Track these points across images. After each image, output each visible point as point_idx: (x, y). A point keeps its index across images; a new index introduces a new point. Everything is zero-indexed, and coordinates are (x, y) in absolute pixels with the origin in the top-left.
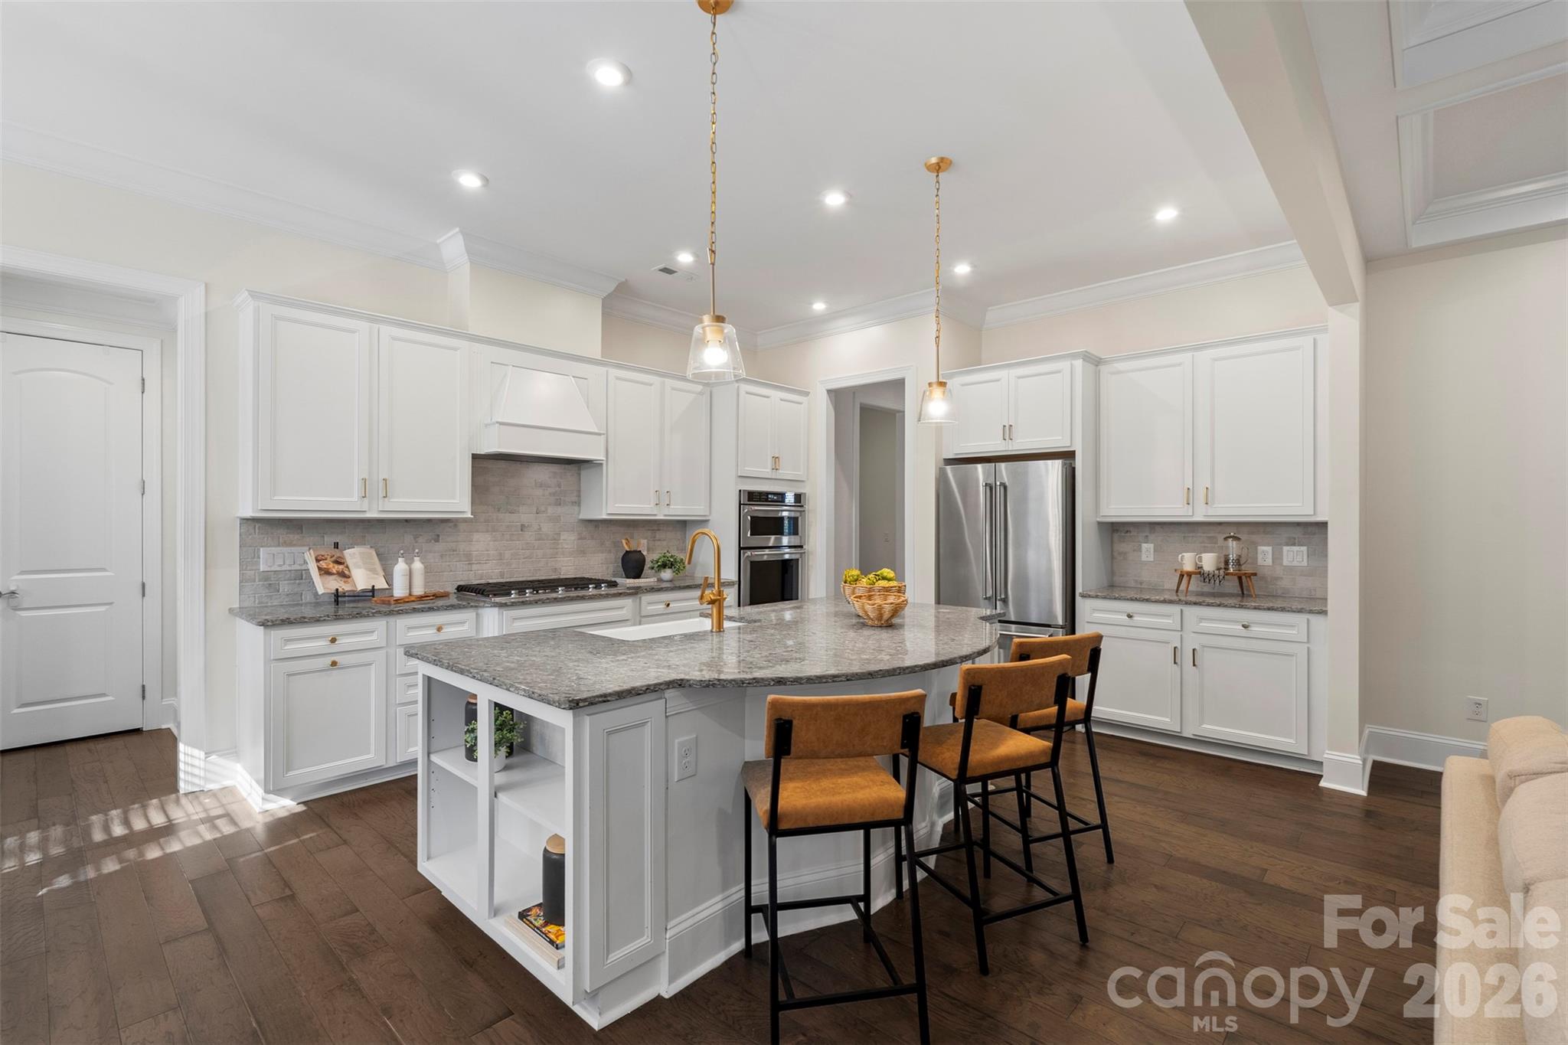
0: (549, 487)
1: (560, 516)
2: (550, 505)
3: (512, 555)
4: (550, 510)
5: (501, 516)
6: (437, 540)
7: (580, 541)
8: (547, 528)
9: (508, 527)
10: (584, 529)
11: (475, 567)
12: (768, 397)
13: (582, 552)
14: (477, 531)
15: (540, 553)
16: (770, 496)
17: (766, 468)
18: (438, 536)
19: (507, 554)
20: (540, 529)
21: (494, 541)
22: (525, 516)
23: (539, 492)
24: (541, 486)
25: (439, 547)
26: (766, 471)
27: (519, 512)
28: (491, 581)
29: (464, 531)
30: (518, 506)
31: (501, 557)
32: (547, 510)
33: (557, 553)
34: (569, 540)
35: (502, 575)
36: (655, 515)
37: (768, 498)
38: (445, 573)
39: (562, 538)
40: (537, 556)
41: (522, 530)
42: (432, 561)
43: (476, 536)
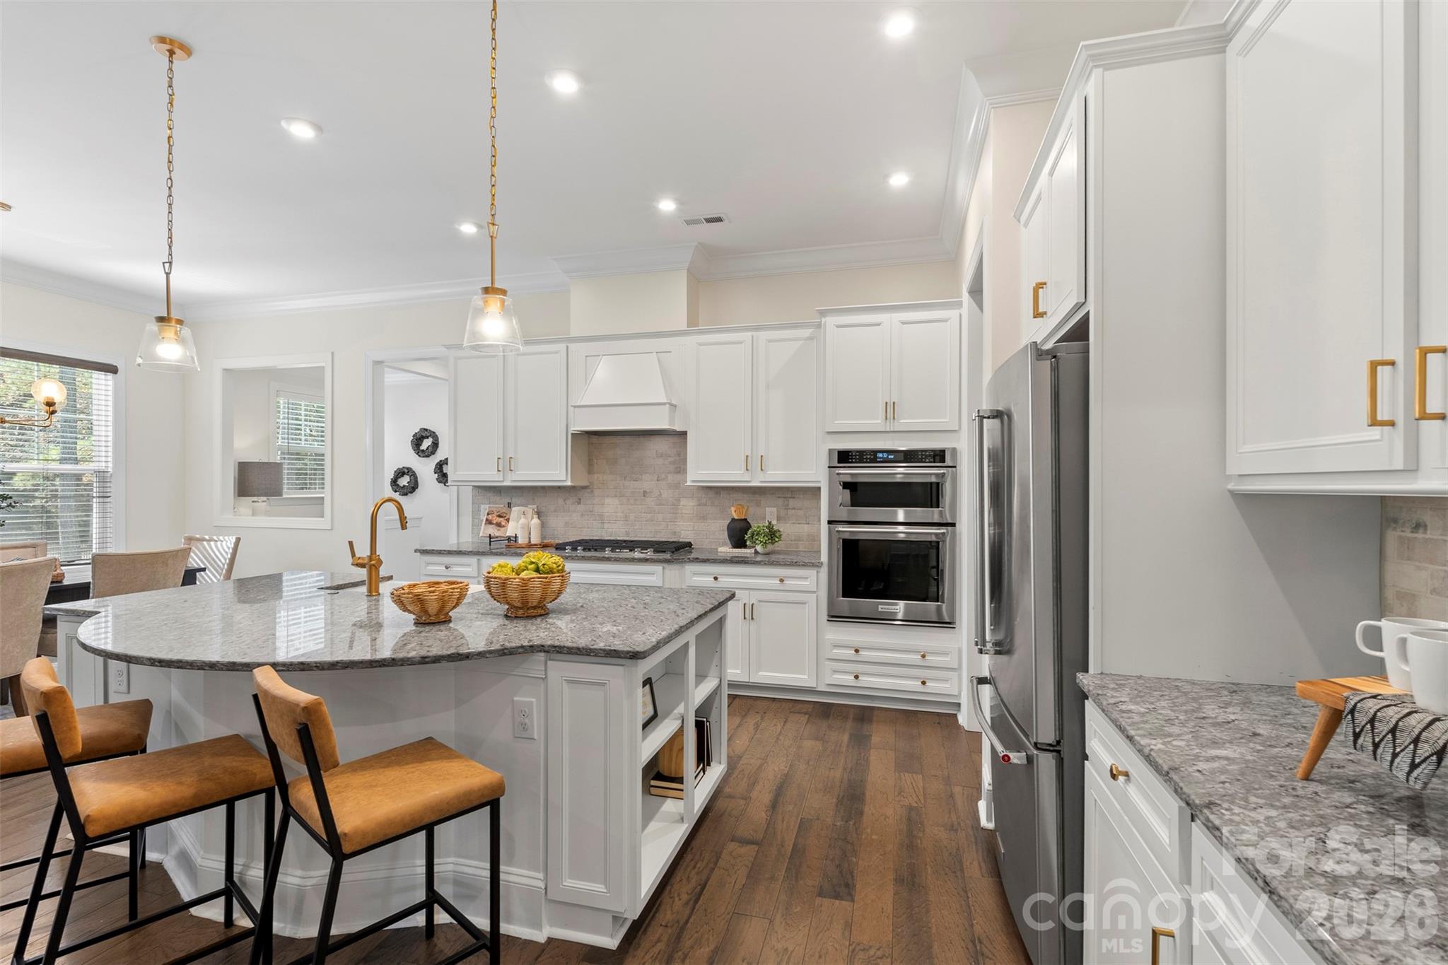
0: (670, 457)
1: (679, 483)
2: (670, 473)
3: (635, 517)
4: (670, 477)
5: (627, 483)
6: (579, 503)
7: (699, 507)
8: (667, 494)
9: (632, 492)
10: (703, 496)
11: (606, 526)
12: (879, 324)
13: (703, 518)
14: (608, 496)
15: (660, 517)
16: (881, 455)
17: (877, 419)
18: (580, 499)
19: (632, 516)
20: (660, 495)
21: (621, 504)
22: (647, 483)
23: (660, 461)
24: (662, 456)
25: (581, 507)
26: (877, 422)
27: (641, 480)
28: (619, 539)
29: (598, 496)
30: (641, 475)
31: (626, 518)
32: (667, 477)
33: (676, 518)
34: (688, 505)
35: (627, 534)
36: (749, 481)
37: (876, 457)
38: (585, 529)
39: (682, 503)
40: (658, 519)
41: (644, 496)
42: (575, 518)
43: (608, 500)
